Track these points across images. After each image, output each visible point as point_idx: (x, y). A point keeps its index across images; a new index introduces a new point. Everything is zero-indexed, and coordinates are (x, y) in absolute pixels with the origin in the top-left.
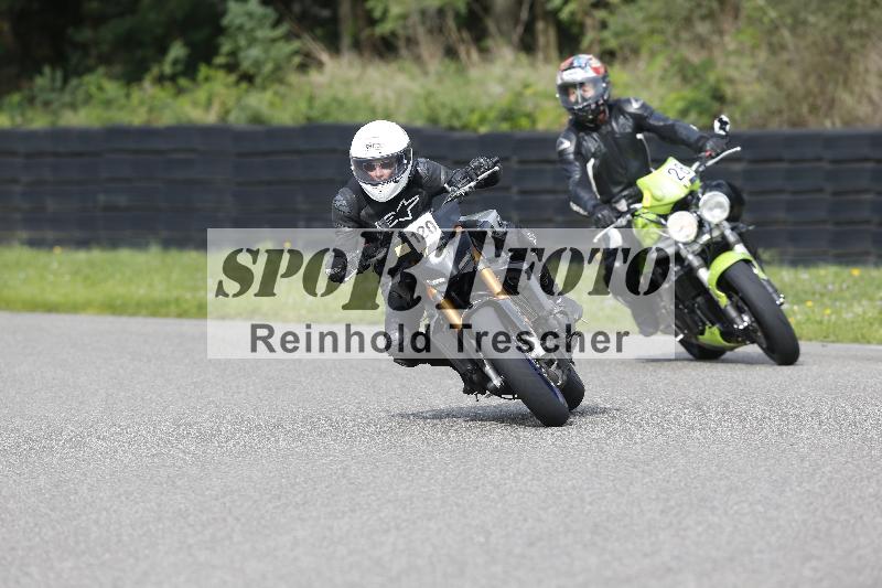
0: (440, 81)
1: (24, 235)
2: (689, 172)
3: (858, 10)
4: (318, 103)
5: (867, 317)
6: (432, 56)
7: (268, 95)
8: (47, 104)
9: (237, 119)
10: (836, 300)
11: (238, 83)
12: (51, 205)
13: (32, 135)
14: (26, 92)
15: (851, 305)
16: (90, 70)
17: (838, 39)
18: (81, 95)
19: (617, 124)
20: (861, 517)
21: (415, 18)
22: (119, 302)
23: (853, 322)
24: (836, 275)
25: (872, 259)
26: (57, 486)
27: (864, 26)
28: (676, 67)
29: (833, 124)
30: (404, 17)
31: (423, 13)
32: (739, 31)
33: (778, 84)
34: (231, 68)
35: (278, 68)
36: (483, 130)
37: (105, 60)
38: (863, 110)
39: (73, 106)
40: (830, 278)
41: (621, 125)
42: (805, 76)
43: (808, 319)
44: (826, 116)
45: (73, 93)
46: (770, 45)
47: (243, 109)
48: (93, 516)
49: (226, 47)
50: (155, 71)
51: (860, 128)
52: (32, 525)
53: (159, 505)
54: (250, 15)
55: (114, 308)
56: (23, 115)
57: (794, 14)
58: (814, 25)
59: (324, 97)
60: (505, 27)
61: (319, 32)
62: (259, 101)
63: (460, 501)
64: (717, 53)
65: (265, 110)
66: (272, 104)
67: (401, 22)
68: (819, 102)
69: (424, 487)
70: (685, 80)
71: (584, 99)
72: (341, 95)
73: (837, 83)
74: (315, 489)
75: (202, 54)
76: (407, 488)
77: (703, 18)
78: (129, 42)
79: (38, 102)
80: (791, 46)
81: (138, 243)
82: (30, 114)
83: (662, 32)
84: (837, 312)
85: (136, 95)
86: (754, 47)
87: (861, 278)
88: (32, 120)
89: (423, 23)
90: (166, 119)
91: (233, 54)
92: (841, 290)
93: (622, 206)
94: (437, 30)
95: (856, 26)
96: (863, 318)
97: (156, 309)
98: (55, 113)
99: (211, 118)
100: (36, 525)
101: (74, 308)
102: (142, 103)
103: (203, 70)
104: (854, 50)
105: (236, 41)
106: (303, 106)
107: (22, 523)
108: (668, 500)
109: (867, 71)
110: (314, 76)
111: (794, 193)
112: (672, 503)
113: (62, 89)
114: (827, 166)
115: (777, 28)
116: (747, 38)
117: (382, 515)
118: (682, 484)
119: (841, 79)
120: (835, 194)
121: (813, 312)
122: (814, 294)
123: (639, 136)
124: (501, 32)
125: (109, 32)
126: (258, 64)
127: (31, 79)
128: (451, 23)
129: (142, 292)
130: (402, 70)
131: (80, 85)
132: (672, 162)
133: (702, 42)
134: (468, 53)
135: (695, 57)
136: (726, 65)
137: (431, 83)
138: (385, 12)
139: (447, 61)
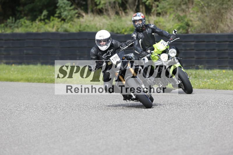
0: (114, 21)
1: (5, 61)
2: (166, 44)
3: (225, 2)
4: (82, 27)
5: (227, 83)
6: (112, 14)
7: (69, 24)
8: (10, 27)
9: (61, 31)
10: (219, 78)
11: (61, 21)
12: (12, 53)
13: (6, 35)
14: (5, 23)
15: (223, 80)
16: (22, 18)
17: (219, 10)
18: (19, 24)
19: (147, 30)
20: (225, 136)
21: (108, 4)
22: (30, 79)
23: (223, 84)
24: (219, 72)
25: (228, 67)
26: (13, 127)
27: (226, 6)
28: (177, 17)
29: (218, 32)
30: (105, 4)
31: (110, 3)
32: (193, 8)
33: (203, 21)
34: (59, 17)
35: (72, 17)
36: (126, 33)
37: (26, 15)
38: (226, 28)
39: (17, 27)
40: (217, 73)
41: (148, 31)
42: (211, 19)
43: (211, 84)
44: (216, 30)
45: (18, 24)
46: (202, 11)
47: (62, 28)
48: (23, 135)
49: (58, 12)
50: (39, 18)
51: (225, 33)
52: (7, 137)
53: (40, 132)
54: (64, 3)
55: (28, 80)
56: (4, 29)
57: (208, 3)
58: (213, 6)
59: (84, 25)
60: (131, 7)
61: (82, 8)
62: (67, 26)
63: (120, 131)
64: (187, 13)
65: (68, 28)
66: (70, 27)
67: (104, 5)
68: (214, 26)
69: (110, 127)
70: (179, 20)
71: (139, 24)
72: (88, 24)
73: (219, 21)
74: (81, 128)
75: (52, 13)
76: (106, 128)
77: (184, 4)
78: (32, 11)
79: (8, 26)
80: (207, 11)
81: (35, 63)
82: (6, 29)
83: (173, 8)
84: (219, 81)
85: (34, 24)
86: (197, 12)
87: (226, 73)
88: (7, 31)
89: (110, 5)
90: (42, 31)
91: (60, 13)
92: (220, 76)
93: (149, 51)
94: (114, 7)
95: (224, 6)
96: (226, 83)
97: (39, 81)
98: (13, 29)
99: (54, 30)
100: (8, 137)
101: (18, 80)
102: (36, 26)
103: (52, 18)
104: (224, 12)
105: (61, 10)
106: (78, 27)
107: (4, 137)
108: (174, 131)
109: (227, 18)
110: (81, 19)
111: (208, 50)
112: (176, 132)
113: (15, 23)
114: (217, 43)
115: (203, 7)
116: (195, 9)
117: (99, 135)
118: (178, 127)
119: (220, 20)
120: (218, 50)
121: (213, 81)
122: (213, 77)
123: (153, 34)
124: (131, 8)
125: (27, 8)
126: (66, 16)
127: (6, 20)
128: (117, 5)
129: (36, 76)
130: (104, 18)
131: (19, 22)
132: (162, 41)
133: (183, 11)
134: (122, 13)
135: (182, 14)
136: (190, 16)
137: (112, 21)
138: (100, 2)
139: (116, 16)
